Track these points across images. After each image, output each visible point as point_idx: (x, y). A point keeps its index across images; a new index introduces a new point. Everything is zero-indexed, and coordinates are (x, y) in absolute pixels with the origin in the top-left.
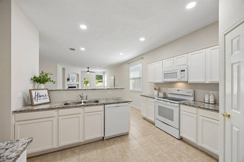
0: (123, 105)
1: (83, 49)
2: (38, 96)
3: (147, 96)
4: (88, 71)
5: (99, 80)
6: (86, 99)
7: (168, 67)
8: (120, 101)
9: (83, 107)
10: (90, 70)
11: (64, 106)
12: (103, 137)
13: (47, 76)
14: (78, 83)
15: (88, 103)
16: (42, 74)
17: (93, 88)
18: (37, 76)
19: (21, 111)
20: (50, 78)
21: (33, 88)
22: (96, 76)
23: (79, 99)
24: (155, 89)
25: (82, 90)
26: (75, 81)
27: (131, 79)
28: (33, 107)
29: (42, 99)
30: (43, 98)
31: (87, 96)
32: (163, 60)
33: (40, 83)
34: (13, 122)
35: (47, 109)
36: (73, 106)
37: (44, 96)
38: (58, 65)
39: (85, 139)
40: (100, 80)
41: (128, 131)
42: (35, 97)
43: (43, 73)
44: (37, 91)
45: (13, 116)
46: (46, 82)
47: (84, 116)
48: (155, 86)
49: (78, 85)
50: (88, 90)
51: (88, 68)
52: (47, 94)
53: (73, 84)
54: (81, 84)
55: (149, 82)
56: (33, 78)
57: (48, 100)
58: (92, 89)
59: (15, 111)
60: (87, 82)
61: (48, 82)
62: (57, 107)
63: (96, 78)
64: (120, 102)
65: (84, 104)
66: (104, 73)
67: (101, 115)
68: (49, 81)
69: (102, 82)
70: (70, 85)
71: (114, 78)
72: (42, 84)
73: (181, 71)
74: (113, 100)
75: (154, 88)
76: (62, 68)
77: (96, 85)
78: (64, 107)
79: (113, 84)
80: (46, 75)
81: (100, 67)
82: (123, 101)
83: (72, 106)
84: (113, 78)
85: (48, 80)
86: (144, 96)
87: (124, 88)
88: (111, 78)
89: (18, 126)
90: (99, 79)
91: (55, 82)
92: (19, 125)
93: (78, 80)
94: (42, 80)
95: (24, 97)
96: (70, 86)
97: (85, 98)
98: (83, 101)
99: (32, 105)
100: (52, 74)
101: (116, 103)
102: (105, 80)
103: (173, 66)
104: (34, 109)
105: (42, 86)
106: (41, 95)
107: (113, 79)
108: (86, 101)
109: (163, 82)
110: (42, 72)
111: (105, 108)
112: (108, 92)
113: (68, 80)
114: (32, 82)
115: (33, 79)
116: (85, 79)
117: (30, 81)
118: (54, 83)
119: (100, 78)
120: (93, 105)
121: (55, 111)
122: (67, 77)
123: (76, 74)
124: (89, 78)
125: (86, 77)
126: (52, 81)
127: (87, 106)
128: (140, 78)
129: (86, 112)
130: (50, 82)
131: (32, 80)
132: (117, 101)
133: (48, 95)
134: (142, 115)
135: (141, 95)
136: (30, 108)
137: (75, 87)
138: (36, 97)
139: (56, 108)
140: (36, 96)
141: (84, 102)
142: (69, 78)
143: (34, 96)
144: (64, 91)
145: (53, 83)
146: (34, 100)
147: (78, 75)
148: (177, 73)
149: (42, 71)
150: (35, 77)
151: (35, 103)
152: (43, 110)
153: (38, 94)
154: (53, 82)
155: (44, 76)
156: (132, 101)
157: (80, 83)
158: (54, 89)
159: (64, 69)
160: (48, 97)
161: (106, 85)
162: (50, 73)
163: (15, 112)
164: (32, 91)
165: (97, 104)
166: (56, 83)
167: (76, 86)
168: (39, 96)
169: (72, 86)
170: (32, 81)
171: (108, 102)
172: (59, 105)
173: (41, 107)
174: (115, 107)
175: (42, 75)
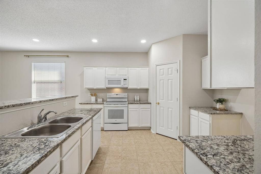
3: (92, 104)
7: (111, 75)
24: (92, 95)
32: (106, 67)
73: (124, 80)
86: (87, 104)
103: (116, 74)
109: (106, 88)
128: (61, 82)
148: (120, 80)
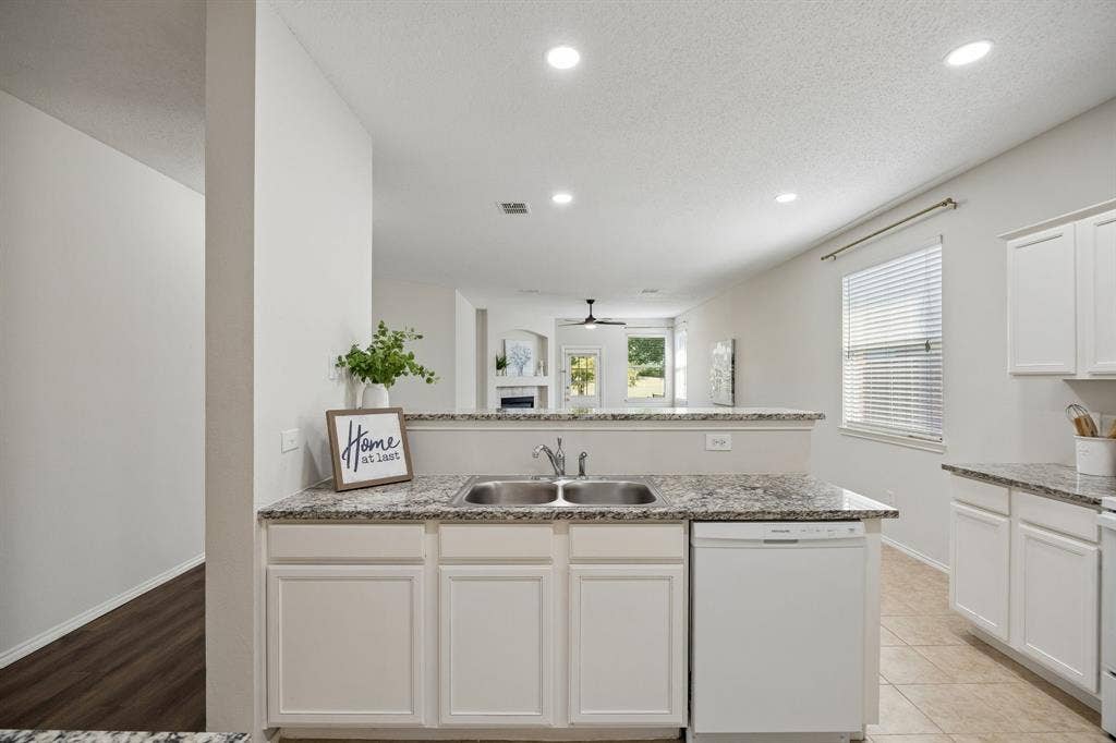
0: (824, 535)
1: (562, 199)
2: (361, 441)
3: (1010, 483)
4: (590, 319)
5: (644, 367)
6: (578, 472)
8: (797, 506)
9: (562, 523)
10: (598, 316)
11: (464, 509)
12: (683, 731)
13: (400, 347)
14: (541, 381)
15: (588, 500)
16: (382, 338)
17: (619, 412)
18: (364, 345)
19: (289, 516)
20: (411, 356)
21: (346, 405)
22: (633, 342)
23: (543, 472)
24: (1085, 428)
25: (558, 418)
26: (530, 368)
27: (851, 354)
28: (338, 496)
29: (376, 458)
30: (382, 453)
31: (582, 457)
33: (375, 381)
34: (261, 560)
35: (390, 515)
36: (510, 514)
37: (386, 445)
38: (458, 294)
39: (576, 718)
40: (651, 365)
41: (864, 726)
42: (348, 449)
43: (383, 334)
44: (356, 420)
45: (261, 534)
46: (396, 376)
47: (567, 575)
48: (1077, 401)
49: (543, 389)
50: (591, 419)
51: (591, 302)
52: (398, 437)
53: (523, 387)
54: (559, 383)
55: (1017, 375)
56: (347, 357)
57: (398, 468)
58: (614, 417)
59: (268, 513)
60: (587, 377)
61: (406, 374)
62: (432, 508)
63: (630, 357)
64: (798, 509)
65: (567, 504)
66: (671, 324)
67: (671, 588)
68: (407, 369)
69: (661, 374)
70: (510, 391)
71: (729, 350)
72: (381, 386)
74: (743, 495)
75: (1078, 422)
76: (478, 310)
77: (632, 392)
78: (464, 514)
79: (726, 385)
80: (396, 339)
81: (652, 292)
82: (820, 505)
83: (505, 509)
84: (723, 351)
85: (402, 367)
86: (984, 477)
87: (820, 416)
88: (715, 352)
89: (281, 583)
90: (641, 361)
91: (432, 374)
92: (285, 579)
93: (542, 368)
94: (379, 365)
95: (310, 445)
96: (508, 394)
97: (572, 466)
98: (561, 483)
99: (335, 486)
100: (420, 337)
101: (767, 517)
102: (677, 366)
104: (337, 512)
105: (382, 395)
106: (372, 437)
107: (726, 358)
108: (580, 483)
110: (381, 327)
111: (696, 544)
112: (710, 436)
113: (501, 365)
114: (344, 375)
115: (344, 359)
116: (573, 363)
117: (333, 372)
118: (429, 381)
119: (648, 352)
120: (618, 518)
121: (422, 528)
122: (493, 352)
123: (535, 338)
124: (595, 354)
125: (579, 352)
126: (422, 369)
127: (587, 518)
128: (928, 346)
129: (578, 554)
130: (411, 374)
131: (343, 364)
132: (772, 504)
133: (401, 444)
134: (956, 614)
135: (953, 469)
136: (325, 499)
137: (529, 402)
138: (354, 447)
139: (428, 517)
140: (350, 444)
141: (570, 494)
142: (505, 359)
143: (342, 444)
144: (470, 422)
145: (425, 378)
146: (344, 463)
147: (542, 339)
149: (379, 323)
150: (354, 353)
151: (348, 476)
152: (370, 517)
153: (360, 436)
154: (423, 376)
155: (389, 348)
156: (895, 514)
157: (549, 381)
158: (426, 413)
159: (482, 314)
160: (400, 450)
161: (681, 394)
162: (412, 330)
163: (268, 515)
164: (337, 417)
165: (645, 516)
166: (437, 379)
167: (535, 393)
168: (363, 444)
169: (518, 394)
170: (344, 370)
171: (714, 506)
172: (445, 498)
173: (366, 499)
174: (766, 541)
175: (382, 342)
